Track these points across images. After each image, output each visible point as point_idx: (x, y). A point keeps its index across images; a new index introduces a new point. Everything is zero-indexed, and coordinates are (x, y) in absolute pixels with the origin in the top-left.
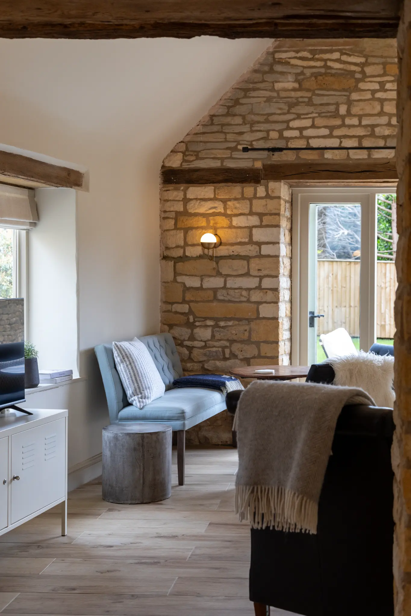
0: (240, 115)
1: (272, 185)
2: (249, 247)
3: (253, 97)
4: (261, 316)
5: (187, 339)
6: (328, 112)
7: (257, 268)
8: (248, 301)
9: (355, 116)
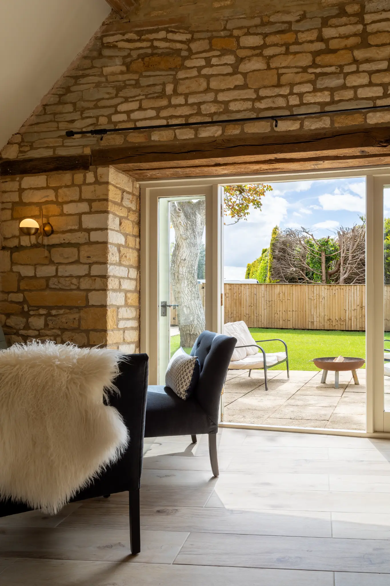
0: (71, 103)
1: (101, 170)
2: (79, 234)
3: (83, 84)
4: (90, 304)
5: (22, 328)
6: (155, 93)
7: (85, 255)
8: (78, 289)
9: (181, 94)
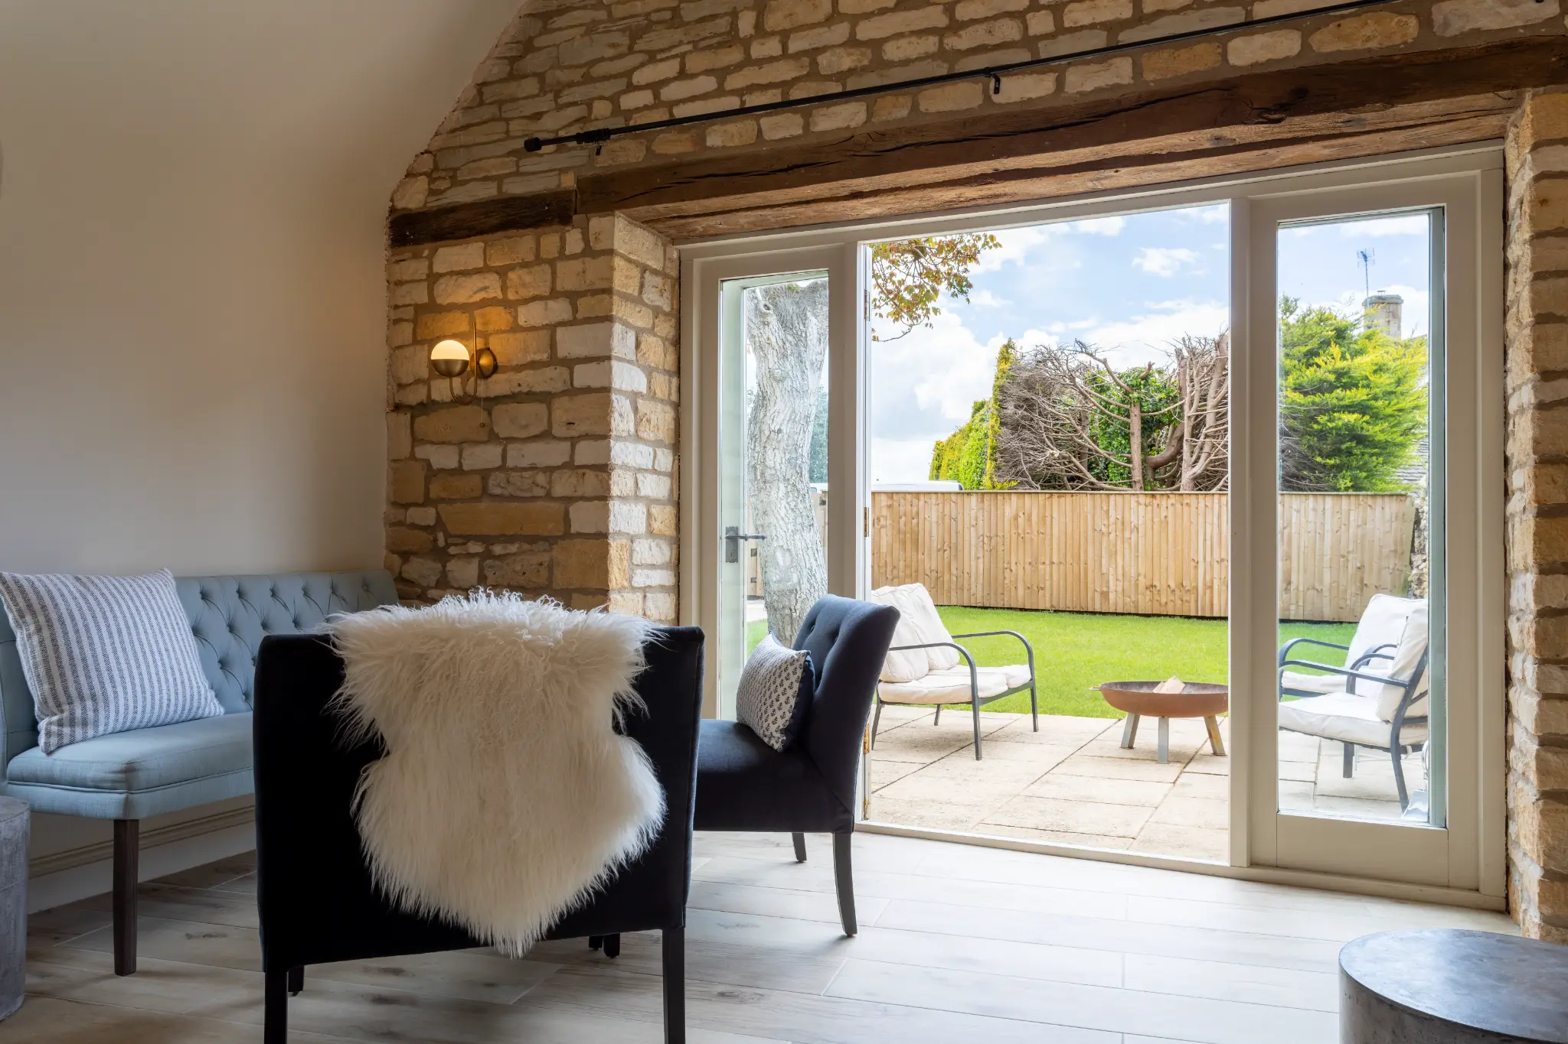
0: (535, 75)
1: (596, 223)
2: (550, 372)
3: (560, 29)
4: (573, 530)
5: (433, 584)
6: (716, 35)
7: (564, 419)
8: (549, 496)
9: (773, 33)
